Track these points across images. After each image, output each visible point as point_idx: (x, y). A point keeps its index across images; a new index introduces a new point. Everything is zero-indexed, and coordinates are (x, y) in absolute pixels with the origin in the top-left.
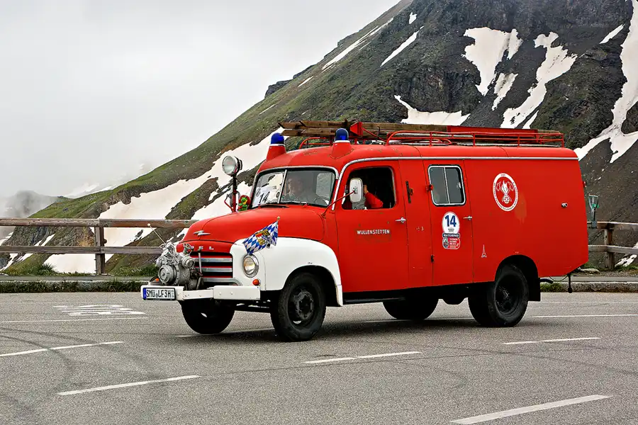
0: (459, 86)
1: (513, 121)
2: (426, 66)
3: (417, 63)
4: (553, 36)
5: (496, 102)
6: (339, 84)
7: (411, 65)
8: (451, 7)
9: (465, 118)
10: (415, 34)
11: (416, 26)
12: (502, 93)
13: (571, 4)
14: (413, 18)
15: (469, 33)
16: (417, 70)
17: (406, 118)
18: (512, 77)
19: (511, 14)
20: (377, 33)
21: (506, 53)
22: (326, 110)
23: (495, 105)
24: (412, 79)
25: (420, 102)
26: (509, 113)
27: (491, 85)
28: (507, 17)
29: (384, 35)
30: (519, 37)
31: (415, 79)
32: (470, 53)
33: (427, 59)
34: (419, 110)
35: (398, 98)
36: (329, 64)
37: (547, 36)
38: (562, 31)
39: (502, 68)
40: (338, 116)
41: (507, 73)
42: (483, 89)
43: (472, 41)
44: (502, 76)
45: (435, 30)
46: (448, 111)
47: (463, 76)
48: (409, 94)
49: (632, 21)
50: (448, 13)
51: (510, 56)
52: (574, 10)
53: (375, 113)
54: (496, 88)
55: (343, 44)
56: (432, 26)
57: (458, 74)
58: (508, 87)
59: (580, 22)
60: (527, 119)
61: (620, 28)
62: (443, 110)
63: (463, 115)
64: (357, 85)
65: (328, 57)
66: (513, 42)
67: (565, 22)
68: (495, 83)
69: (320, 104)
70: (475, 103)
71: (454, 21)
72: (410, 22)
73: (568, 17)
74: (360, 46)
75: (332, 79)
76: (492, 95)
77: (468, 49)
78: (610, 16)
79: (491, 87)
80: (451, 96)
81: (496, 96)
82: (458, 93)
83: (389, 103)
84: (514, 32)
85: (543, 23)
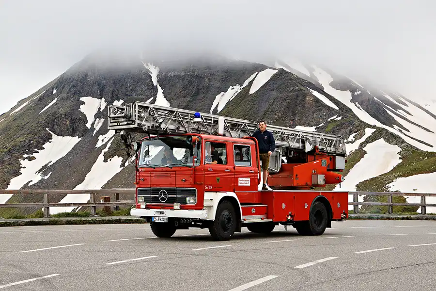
0: (77, 124)
1: (103, 141)
2: (61, 114)
3: (57, 113)
4: (121, 101)
5: (95, 131)
6: (18, 122)
7: (54, 114)
8: (74, 86)
9: (80, 139)
10: (56, 99)
11: (57, 95)
12: (97, 127)
13: (130, 87)
14: (55, 91)
15: (82, 99)
16: (57, 116)
17: (52, 139)
18: (102, 120)
19: (102, 91)
20: (37, 98)
21: (100, 109)
22: (12, 135)
23: (94, 133)
24: (54, 120)
25: (58, 131)
26: (101, 137)
27: (92, 124)
28: (100, 91)
29: (41, 99)
30: (105, 101)
31: (56, 120)
32: (83, 108)
33: (62, 111)
34: (57, 135)
35: (47, 129)
36: (13, 112)
37: (119, 101)
38: (126, 99)
39: (98, 115)
40: (18, 138)
41: (100, 119)
42: (89, 125)
43: (83, 103)
44: (98, 119)
45: (66, 97)
46: (72, 136)
47: (79, 120)
48: (53, 127)
49: (157, 95)
50: (72, 90)
51: (101, 110)
52: (131, 90)
53: (36, 137)
54: (95, 125)
55: (21, 102)
56: (64, 95)
57: (76, 119)
58: (100, 125)
59: (134, 95)
60: (110, 140)
61: (152, 98)
62: (69, 135)
63: (79, 138)
64: (28, 123)
65: (13, 109)
66: (102, 103)
67: (127, 95)
68: (94, 123)
69: (8, 132)
70: (85, 133)
71: (75, 94)
72: (54, 93)
73: (128, 93)
74: (29, 104)
75: (15, 120)
76: (93, 128)
77: (81, 106)
78: (148, 93)
79: (93, 124)
80: (73, 129)
81: (95, 129)
82: (76, 128)
83: (43, 132)
84: (103, 99)
85: (117, 95)
